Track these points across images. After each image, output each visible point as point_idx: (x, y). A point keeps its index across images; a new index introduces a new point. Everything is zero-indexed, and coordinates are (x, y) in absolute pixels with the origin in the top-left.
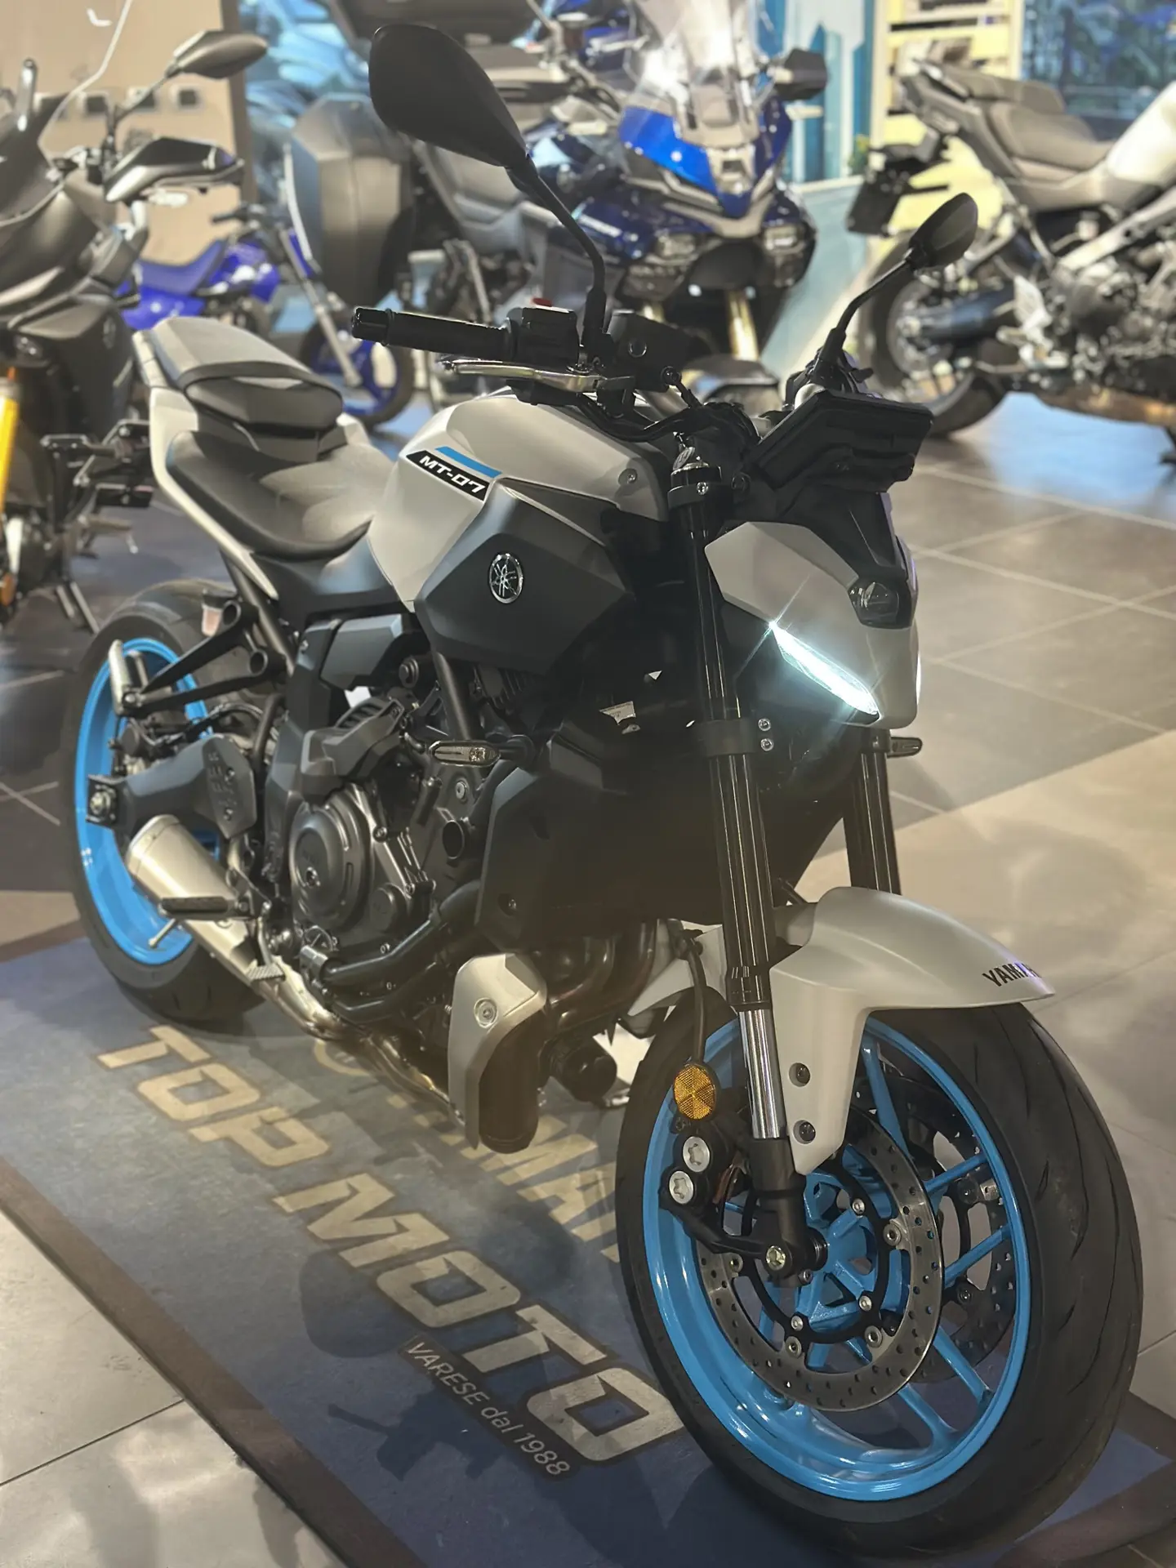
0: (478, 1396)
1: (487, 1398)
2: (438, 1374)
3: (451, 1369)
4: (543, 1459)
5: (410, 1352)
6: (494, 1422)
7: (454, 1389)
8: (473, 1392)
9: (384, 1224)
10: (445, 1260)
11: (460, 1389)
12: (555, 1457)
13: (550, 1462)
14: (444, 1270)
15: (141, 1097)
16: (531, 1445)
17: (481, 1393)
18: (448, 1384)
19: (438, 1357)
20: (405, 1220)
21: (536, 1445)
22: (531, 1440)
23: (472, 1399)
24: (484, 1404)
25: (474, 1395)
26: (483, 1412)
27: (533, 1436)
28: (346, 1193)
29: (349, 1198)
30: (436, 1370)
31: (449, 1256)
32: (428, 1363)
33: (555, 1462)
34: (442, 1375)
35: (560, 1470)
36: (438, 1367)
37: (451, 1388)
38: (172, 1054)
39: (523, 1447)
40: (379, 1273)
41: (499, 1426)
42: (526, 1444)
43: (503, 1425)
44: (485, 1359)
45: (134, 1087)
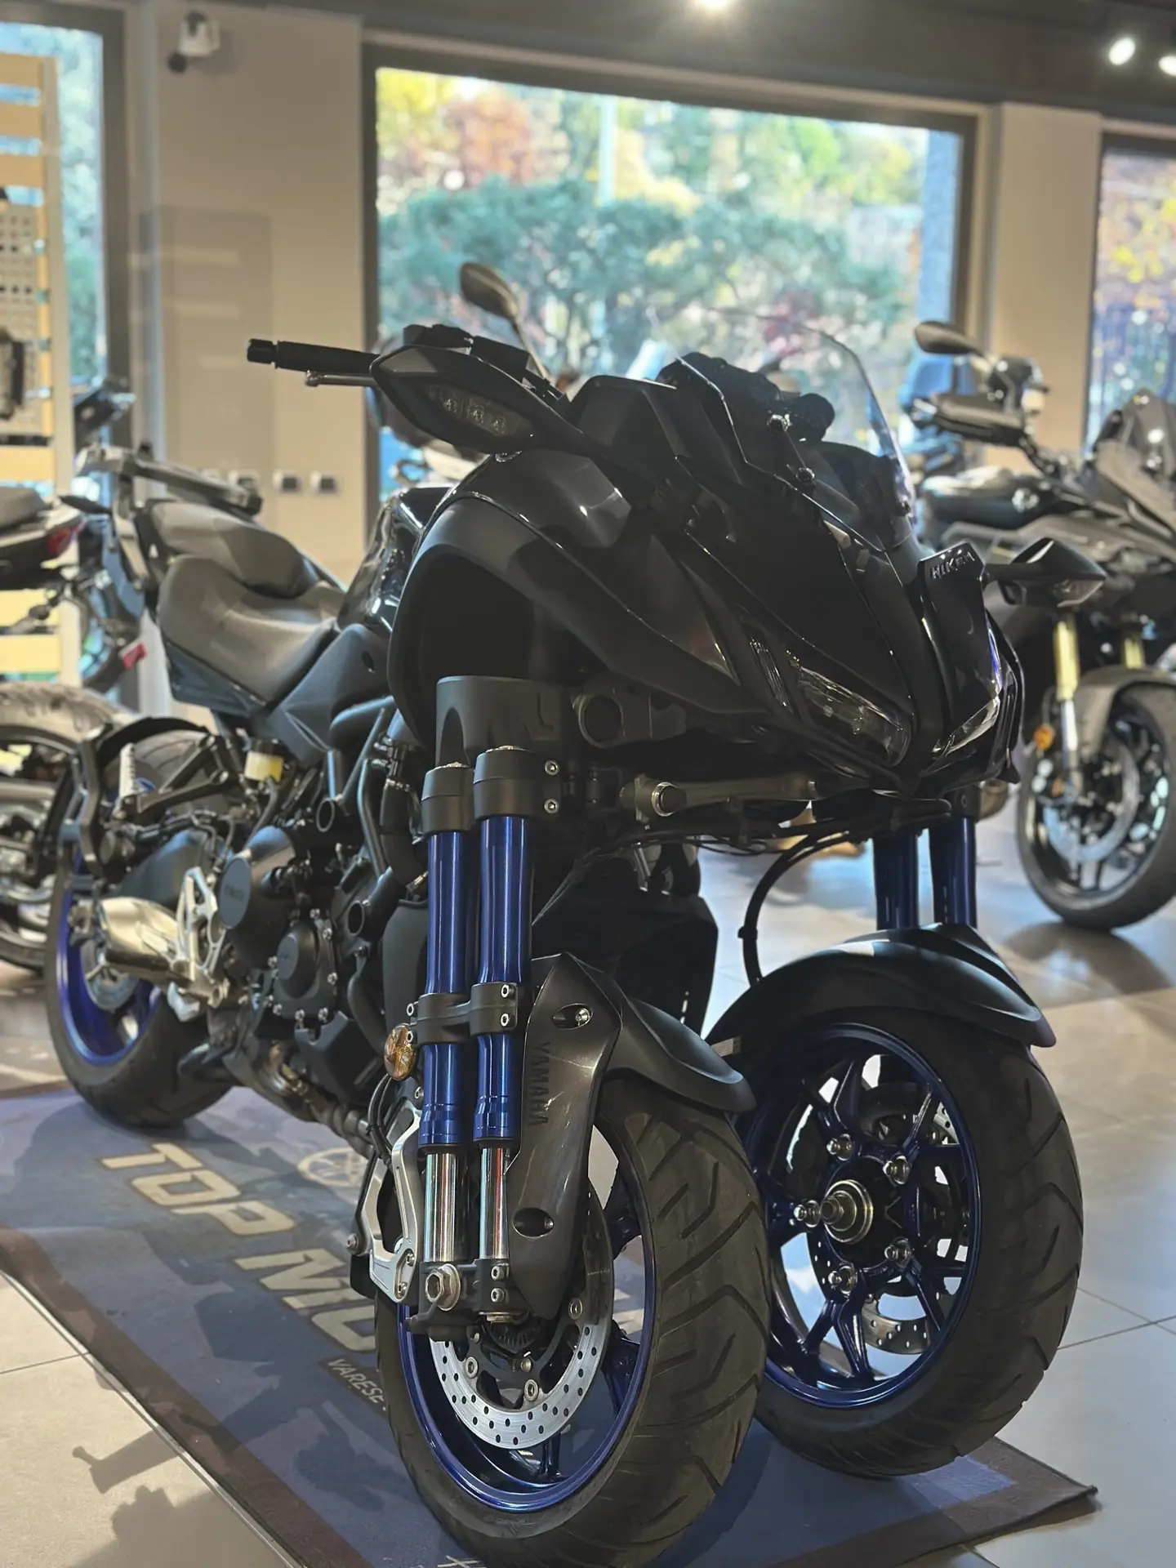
2: (351, 1380)
3: (364, 1378)
5: (331, 1364)
7: (364, 1391)
8: (379, 1394)
9: (333, 1282)
11: (368, 1391)
15: (135, 1190)
18: (359, 1388)
19: (353, 1370)
23: (377, 1399)
25: (380, 1397)
26: (384, 1409)
28: (302, 1260)
29: (302, 1263)
32: (344, 1372)
36: (352, 1376)
37: (360, 1392)
38: (167, 1162)
40: (313, 1313)
45: (129, 1182)
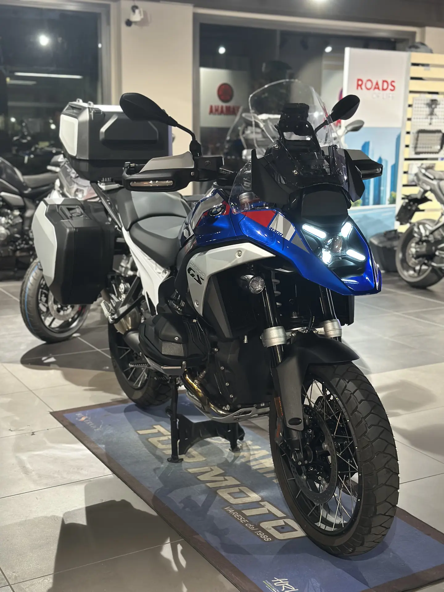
0: (245, 521)
1: (248, 521)
2: (233, 515)
3: (237, 514)
4: (263, 537)
5: (226, 509)
6: (249, 527)
7: (238, 518)
8: (244, 520)
9: (221, 478)
10: (239, 488)
11: (240, 519)
12: (267, 537)
13: (265, 538)
14: (238, 491)
15: (149, 442)
16: (260, 533)
17: (246, 520)
18: (236, 517)
19: (233, 511)
20: (226, 478)
21: (262, 534)
22: (260, 532)
23: (243, 521)
24: (247, 523)
25: (244, 521)
26: (246, 525)
27: (260, 531)
28: (210, 470)
29: (210, 471)
30: (233, 514)
31: (240, 488)
32: (231, 511)
33: (267, 538)
34: (234, 515)
35: (268, 540)
36: (233, 513)
37: (237, 518)
38: (159, 432)
39: (257, 534)
40: (218, 490)
41: (250, 528)
42: (258, 533)
43: (252, 528)
44: (248, 513)
45: (147, 439)
